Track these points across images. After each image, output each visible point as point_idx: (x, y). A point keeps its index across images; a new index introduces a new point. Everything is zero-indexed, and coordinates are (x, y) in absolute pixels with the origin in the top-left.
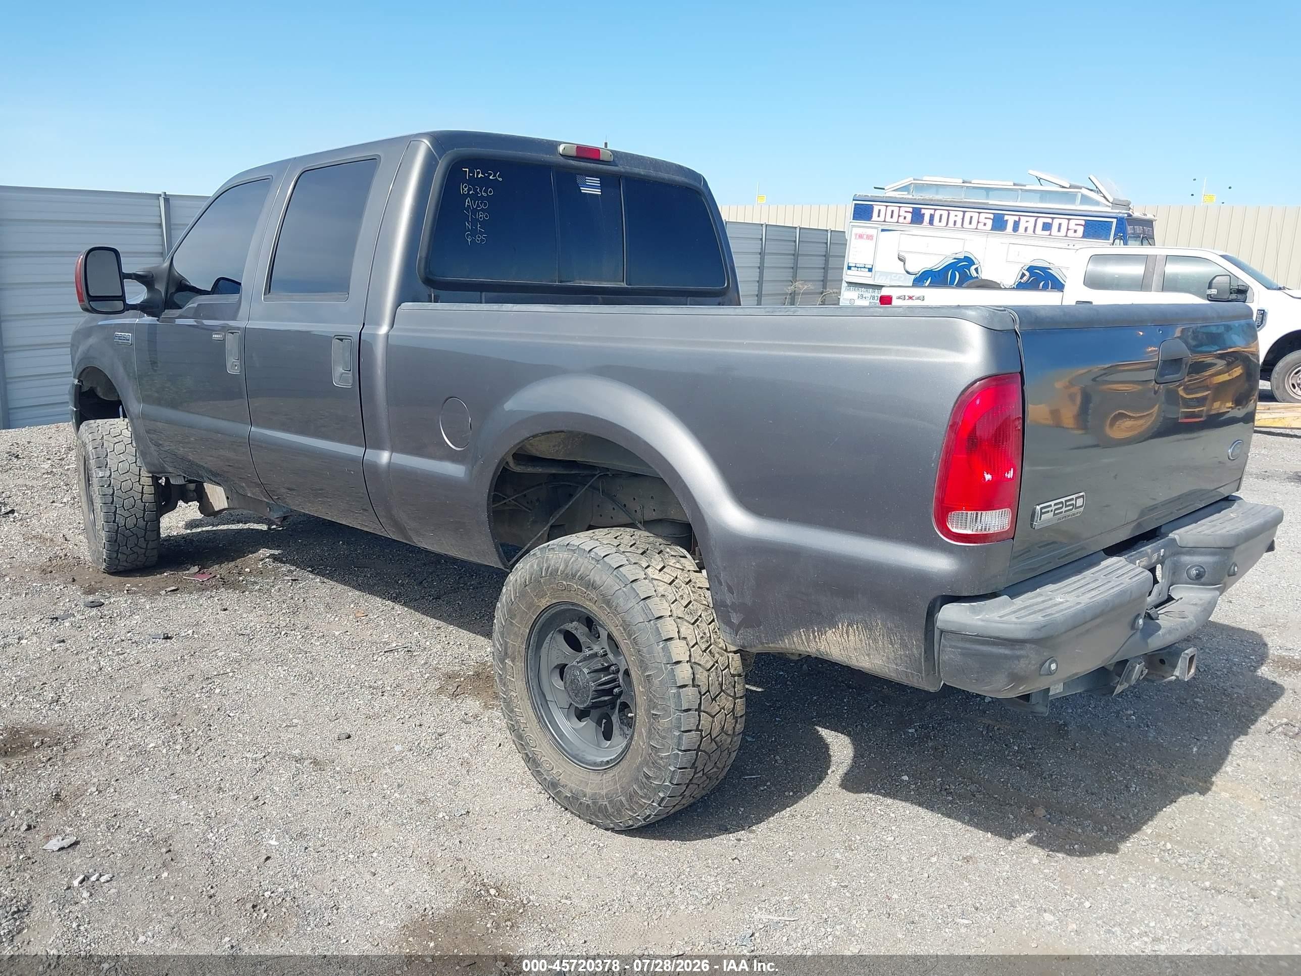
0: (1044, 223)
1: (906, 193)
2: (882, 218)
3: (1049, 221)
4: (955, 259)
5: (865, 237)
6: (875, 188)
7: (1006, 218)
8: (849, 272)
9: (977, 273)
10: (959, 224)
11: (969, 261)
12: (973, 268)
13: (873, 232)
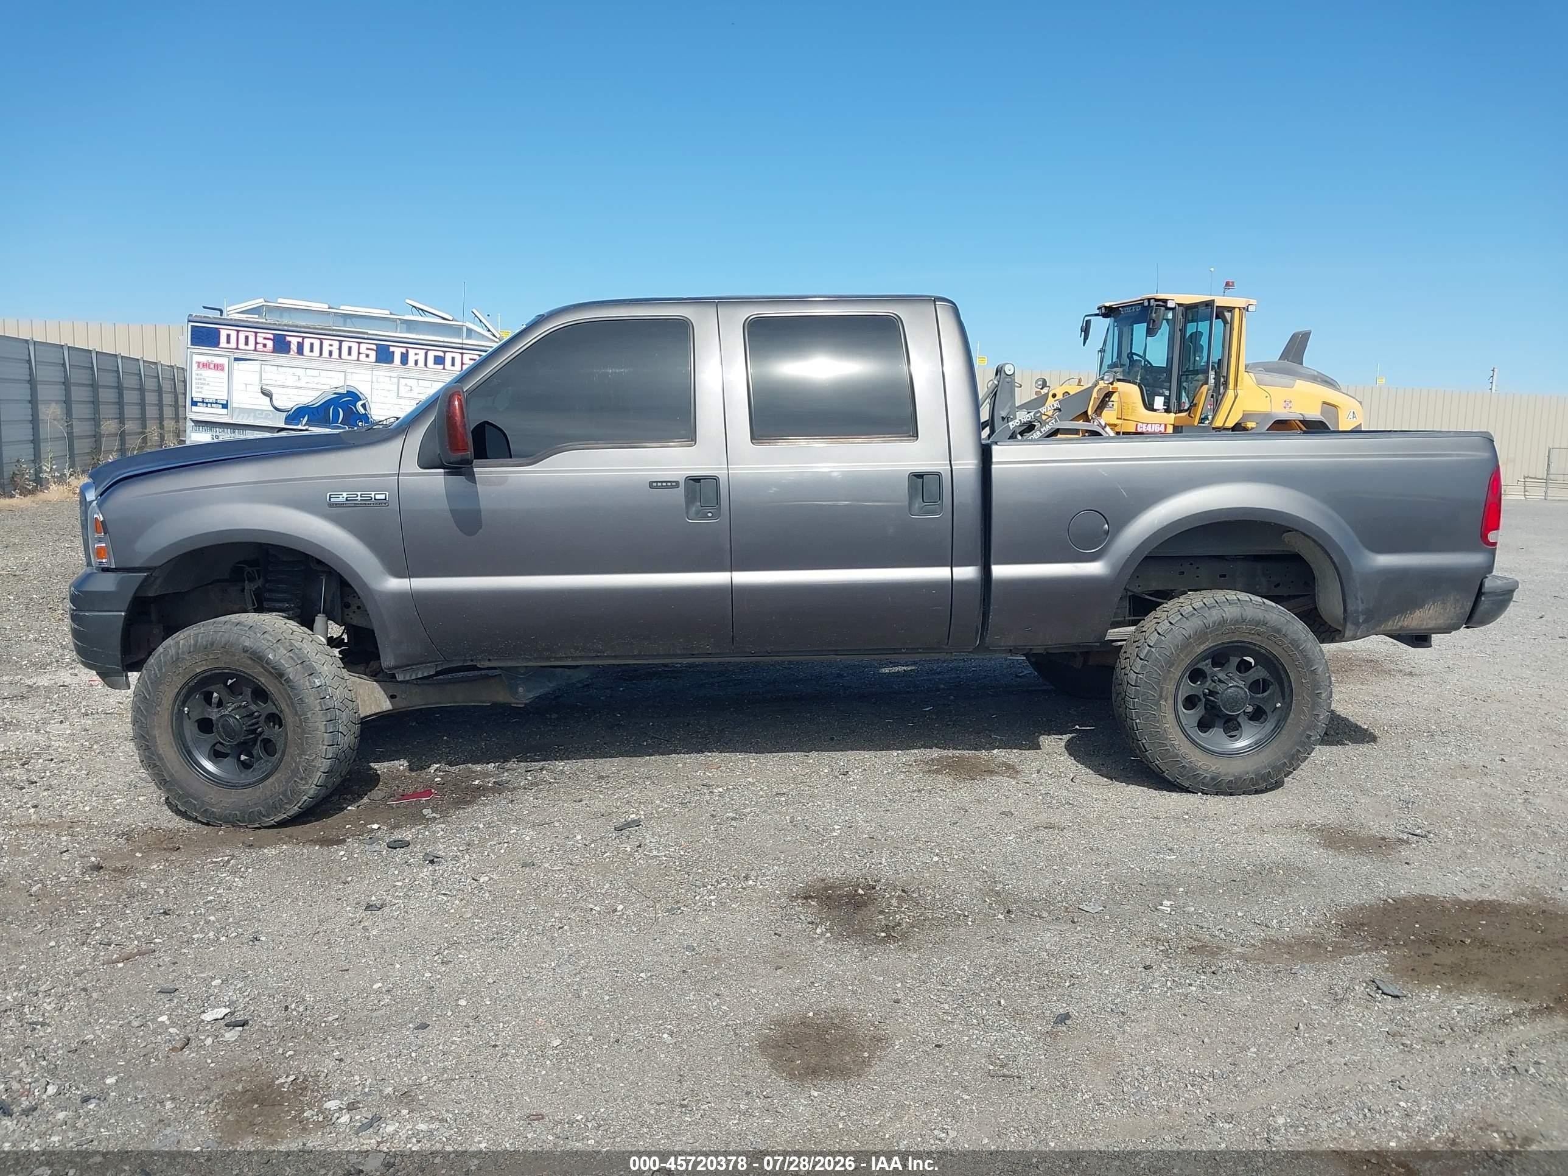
0: (435, 356)
1: (257, 316)
2: (233, 345)
3: (441, 354)
4: (335, 393)
5: (212, 366)
6: (204, 307)
7: (392, 349)
8: (194, 408)
9: (365, 410)
10: (335, 354)
11: (354, 396)
12: (360, 403)
13: (224, 361)
